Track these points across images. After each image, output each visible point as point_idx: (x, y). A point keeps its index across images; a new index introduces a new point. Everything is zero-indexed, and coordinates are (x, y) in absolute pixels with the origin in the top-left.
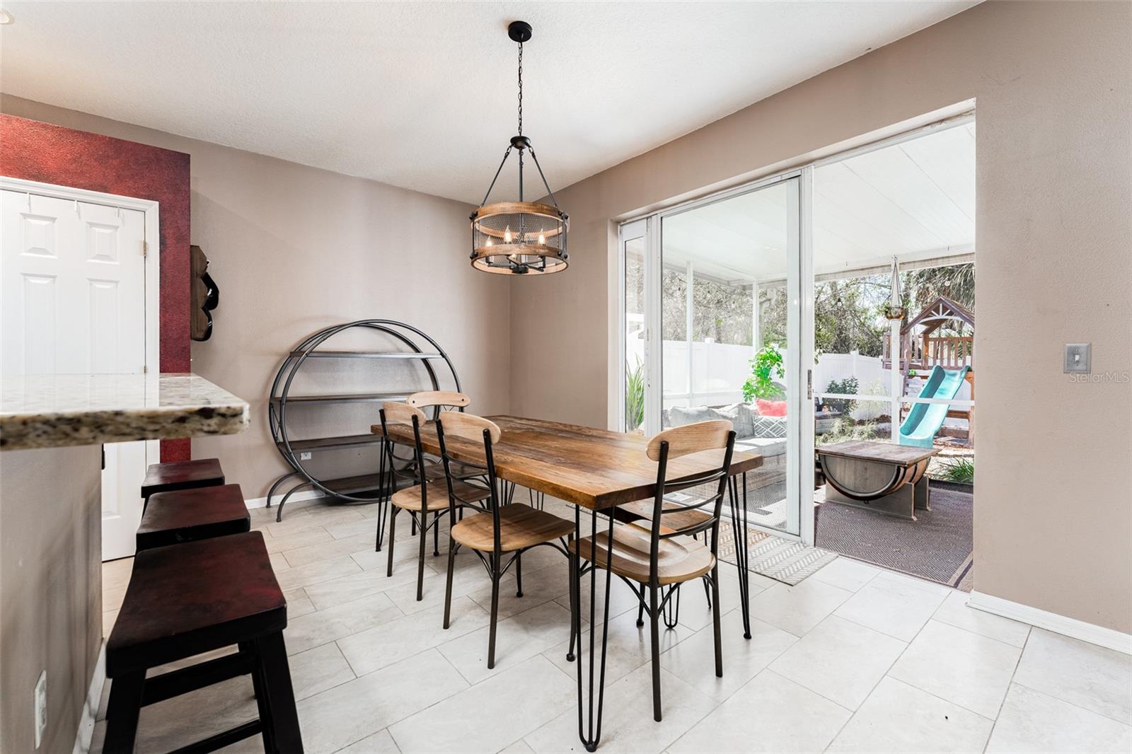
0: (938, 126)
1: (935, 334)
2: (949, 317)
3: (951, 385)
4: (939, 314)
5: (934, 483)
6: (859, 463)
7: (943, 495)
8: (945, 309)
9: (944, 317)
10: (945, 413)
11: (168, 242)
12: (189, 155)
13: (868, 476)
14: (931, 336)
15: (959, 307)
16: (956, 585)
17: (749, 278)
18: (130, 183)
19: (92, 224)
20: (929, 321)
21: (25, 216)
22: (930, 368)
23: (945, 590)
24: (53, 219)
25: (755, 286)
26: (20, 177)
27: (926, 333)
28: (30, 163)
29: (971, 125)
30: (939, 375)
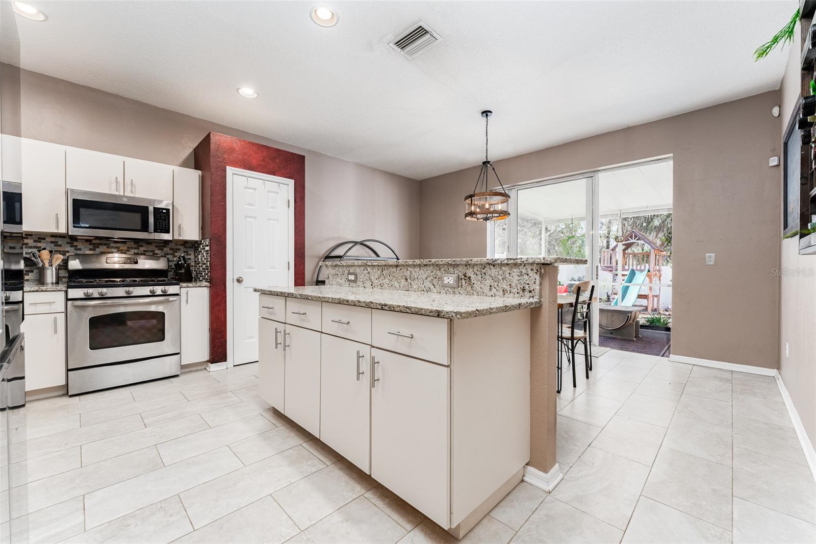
0: (656, 162)
1: (629, 251)
2: (637, 241)
3: (640, 277)
4: (632, 239)
5: (643, 326)
6: (609, 313)
7: (645, 331)
8: (636, 237)
9: (635, 241)
10: (636, 296)
11: (297, 200)
12: (304, 156)
13: (613, 319)
14: (626, 251)
15: (642, 235)
16: (662, 356)
17: (540, 219)
18: (283, 171)
19: (269, 192)
20: (627, 243)
21: (246, 188)
22: (628, 270)
23: (659, 357)
24: (255, 189)
25: (543, 223)
26: (244, 169)
27: (624, 250)
28: (247, 161)
29: (671, 163)
30: (633, 273)
